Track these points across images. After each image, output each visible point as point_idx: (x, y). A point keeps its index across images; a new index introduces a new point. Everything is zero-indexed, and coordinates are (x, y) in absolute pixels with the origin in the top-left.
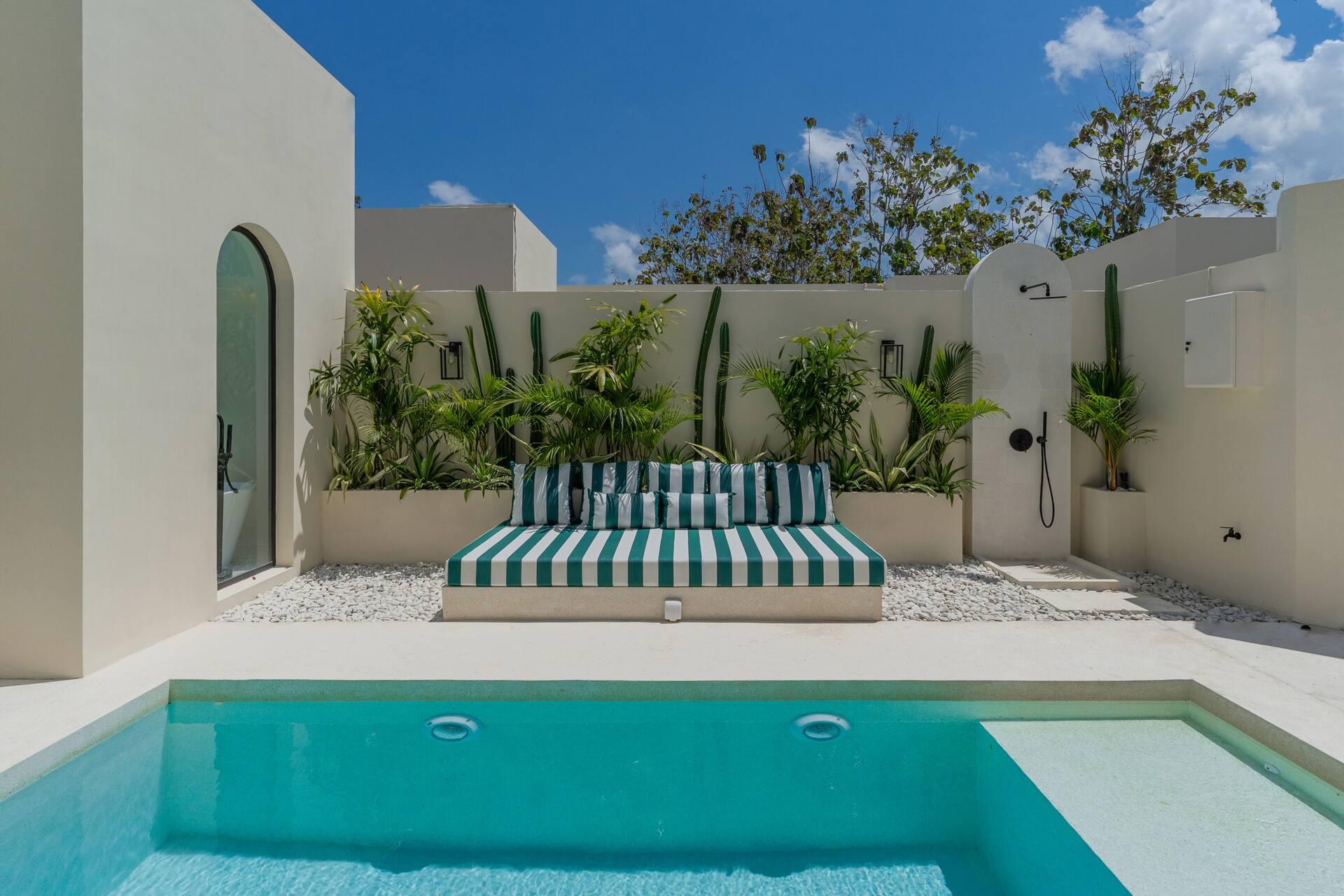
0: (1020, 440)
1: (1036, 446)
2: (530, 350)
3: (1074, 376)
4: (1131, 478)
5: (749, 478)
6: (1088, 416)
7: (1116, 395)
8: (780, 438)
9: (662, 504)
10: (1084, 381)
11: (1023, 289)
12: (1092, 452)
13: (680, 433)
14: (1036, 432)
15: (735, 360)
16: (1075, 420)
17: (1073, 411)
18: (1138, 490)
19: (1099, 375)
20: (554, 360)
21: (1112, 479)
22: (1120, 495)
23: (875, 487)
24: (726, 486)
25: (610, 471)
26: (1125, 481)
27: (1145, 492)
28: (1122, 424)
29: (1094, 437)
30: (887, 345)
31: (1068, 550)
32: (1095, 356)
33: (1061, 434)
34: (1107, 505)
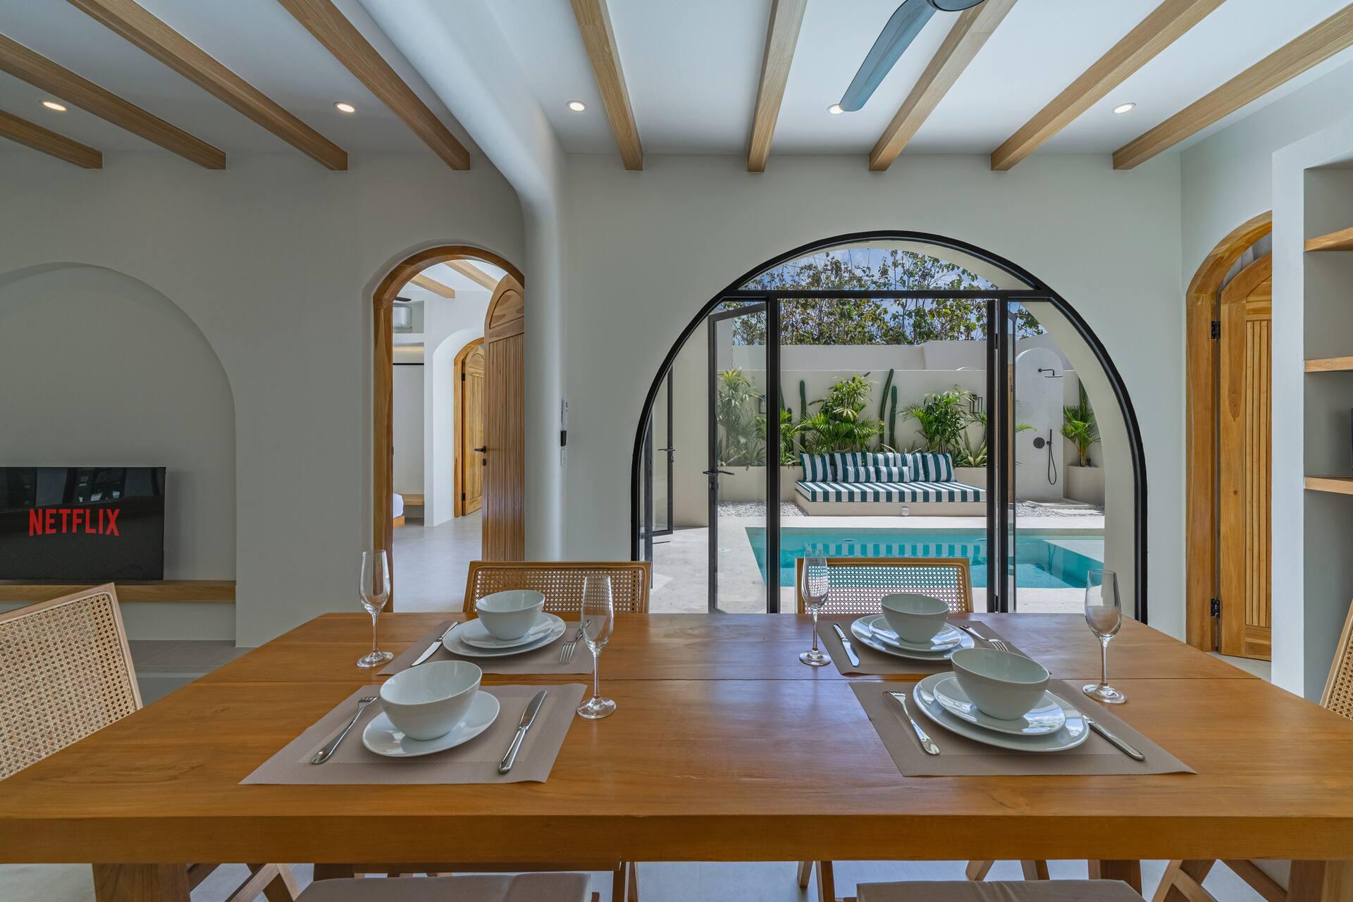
0: (1039, 443)
1: (1046, 446)
2: (799, 400)
3: (1064, 412)
4: (1092, 462)
5: (915, 461)
6: (1072, 431)
7: (1085, 421)
8: (922, 441)
9: (878, 472)
10: (1070, 415)
11: (1040, 370)
12: (1073, 448)
13: (873, 441)
14: (1046, 439)
15: (899, 408)
16: (1066, 433)
17: (1064, 430)
18: (1096, 466)
19: (1076, 412)
20: (811, 404)
21: (1083, 462)
22: (1087, 469)
23: (969, 465)
24: (904, 463)
25: (849, 457)
26: (1089, 463)
27: (1097, 467)
28: (1088, 435)
29: (1074, 442)
30: (975, 396)
31: (1062, 496)
32: (1074, 402)
33: (1059, 440)
34: (1082, 473)
